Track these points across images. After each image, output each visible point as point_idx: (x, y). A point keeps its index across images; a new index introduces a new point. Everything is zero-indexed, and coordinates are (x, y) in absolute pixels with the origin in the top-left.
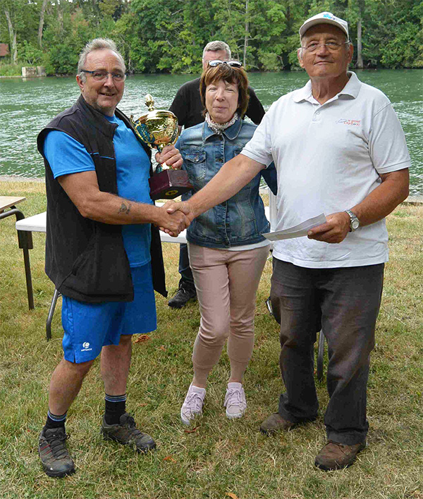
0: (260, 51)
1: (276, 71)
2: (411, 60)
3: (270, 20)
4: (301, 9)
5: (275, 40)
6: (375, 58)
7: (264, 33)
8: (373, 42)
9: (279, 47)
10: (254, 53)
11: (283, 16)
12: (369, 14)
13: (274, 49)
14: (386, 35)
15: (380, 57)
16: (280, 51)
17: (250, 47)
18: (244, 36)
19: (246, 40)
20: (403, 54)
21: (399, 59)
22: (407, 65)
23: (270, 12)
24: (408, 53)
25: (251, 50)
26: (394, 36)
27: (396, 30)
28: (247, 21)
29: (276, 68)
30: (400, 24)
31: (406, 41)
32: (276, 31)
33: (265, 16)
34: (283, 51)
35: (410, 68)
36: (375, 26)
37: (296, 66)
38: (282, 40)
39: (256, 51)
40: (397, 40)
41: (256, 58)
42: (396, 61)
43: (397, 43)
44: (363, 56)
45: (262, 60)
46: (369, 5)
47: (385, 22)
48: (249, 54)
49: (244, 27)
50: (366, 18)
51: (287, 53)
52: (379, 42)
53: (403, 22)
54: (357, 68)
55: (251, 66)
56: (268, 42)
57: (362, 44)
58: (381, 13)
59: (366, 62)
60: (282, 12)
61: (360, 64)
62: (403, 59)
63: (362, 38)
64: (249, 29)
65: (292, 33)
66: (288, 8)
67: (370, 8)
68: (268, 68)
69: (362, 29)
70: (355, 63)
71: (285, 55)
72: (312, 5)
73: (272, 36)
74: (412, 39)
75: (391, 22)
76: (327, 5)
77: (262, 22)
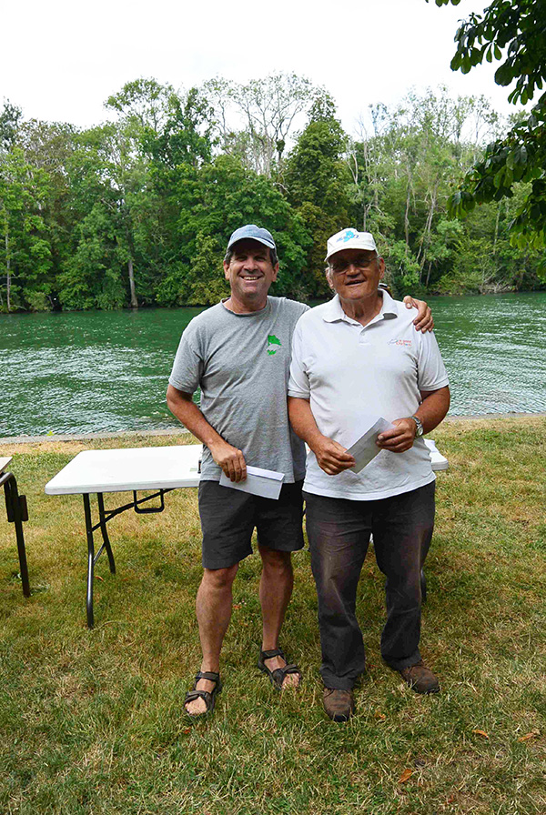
0: (26, 290)
1: (44, 311)
2: (185, 298)
3: (34, 258)
4: (67, 246)
5: (42, 278)
6: (149, 296)
7: (30, 272)
8: (146, 281)
9: (47, 286)
10: (19, 293)
11: (49, 252)
12: (140, 253)
13: (42, 288)
14: (159, 274)
15: (154, 296)
16: (48, 290)
17: (14, 286)
18: (6, 275)
19: (9, 279)
20: (176, 292)
21: (173, 298)
22: (181, 303)
23: (35, 248)
24: (181, 291)
25: (16, 290)
26: (166, 275)
27: (168, 269)
28: (8, 257)
29: (45, 308)
30: (171, 262)
31: (178, 280)
32: (42, 269)
33: (28, 251)
34: (52, 290)
35: (184, 306)
36: (147, 265)
37: (67, 306)
38: (50, 279)
39: (22, 291)
40: (170, 278)
41: (22, 298)
42: (170, 300)
43: (169, 282)
44: (137, 295)
45: (29, 300)
46: (139, 243)
47: (156, 261)
48: (13, 293)
49: (5, 264)
50: (137, 256)
51: (56, 293)
52: (152, 281)
53: (173, 260)
54: (132, 307)
55: (17, 307)
56: (34, 281)
57: (135, 283)
58: (152, 252)
59: (139, 301)
60: (47, 249)
61: (135, 303)
62: (177, 297)
63: (134, 276)
64: (11, 266)
65: (60, 272)
66: (53, 244)
67: (140, 246)
68: (36, 308)
69: (134, 267)
70: (129, 302)
71: (54, 294)
72: (80, 242)
73: (38, 274)
74: (184, 278)
75: (162, 261)
76: (96, 243)
77: (25, 258)
